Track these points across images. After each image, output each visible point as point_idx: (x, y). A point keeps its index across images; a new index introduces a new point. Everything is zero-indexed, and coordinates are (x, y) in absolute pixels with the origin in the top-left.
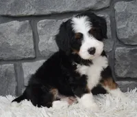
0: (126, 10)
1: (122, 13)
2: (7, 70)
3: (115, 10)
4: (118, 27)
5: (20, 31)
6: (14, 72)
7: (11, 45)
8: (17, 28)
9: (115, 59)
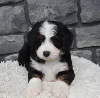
0: (35, 3)
1: (33, 5)
3: (27, 3)
4: (30, 15)
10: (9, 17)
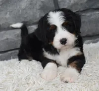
10: (36, 4)
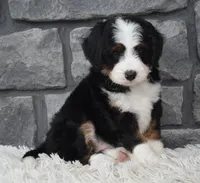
2: (21, 105)
5: (43, 45)
6: (32, 109)
7: (28, 66)
8: (39, 40)
9: (194, 93)
